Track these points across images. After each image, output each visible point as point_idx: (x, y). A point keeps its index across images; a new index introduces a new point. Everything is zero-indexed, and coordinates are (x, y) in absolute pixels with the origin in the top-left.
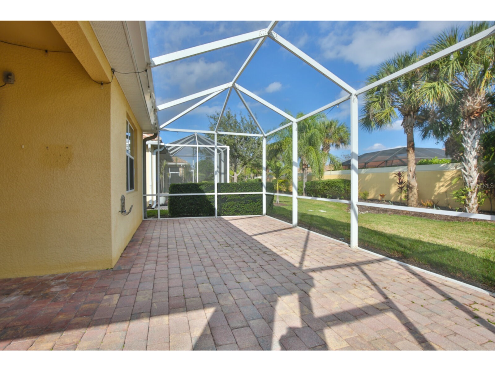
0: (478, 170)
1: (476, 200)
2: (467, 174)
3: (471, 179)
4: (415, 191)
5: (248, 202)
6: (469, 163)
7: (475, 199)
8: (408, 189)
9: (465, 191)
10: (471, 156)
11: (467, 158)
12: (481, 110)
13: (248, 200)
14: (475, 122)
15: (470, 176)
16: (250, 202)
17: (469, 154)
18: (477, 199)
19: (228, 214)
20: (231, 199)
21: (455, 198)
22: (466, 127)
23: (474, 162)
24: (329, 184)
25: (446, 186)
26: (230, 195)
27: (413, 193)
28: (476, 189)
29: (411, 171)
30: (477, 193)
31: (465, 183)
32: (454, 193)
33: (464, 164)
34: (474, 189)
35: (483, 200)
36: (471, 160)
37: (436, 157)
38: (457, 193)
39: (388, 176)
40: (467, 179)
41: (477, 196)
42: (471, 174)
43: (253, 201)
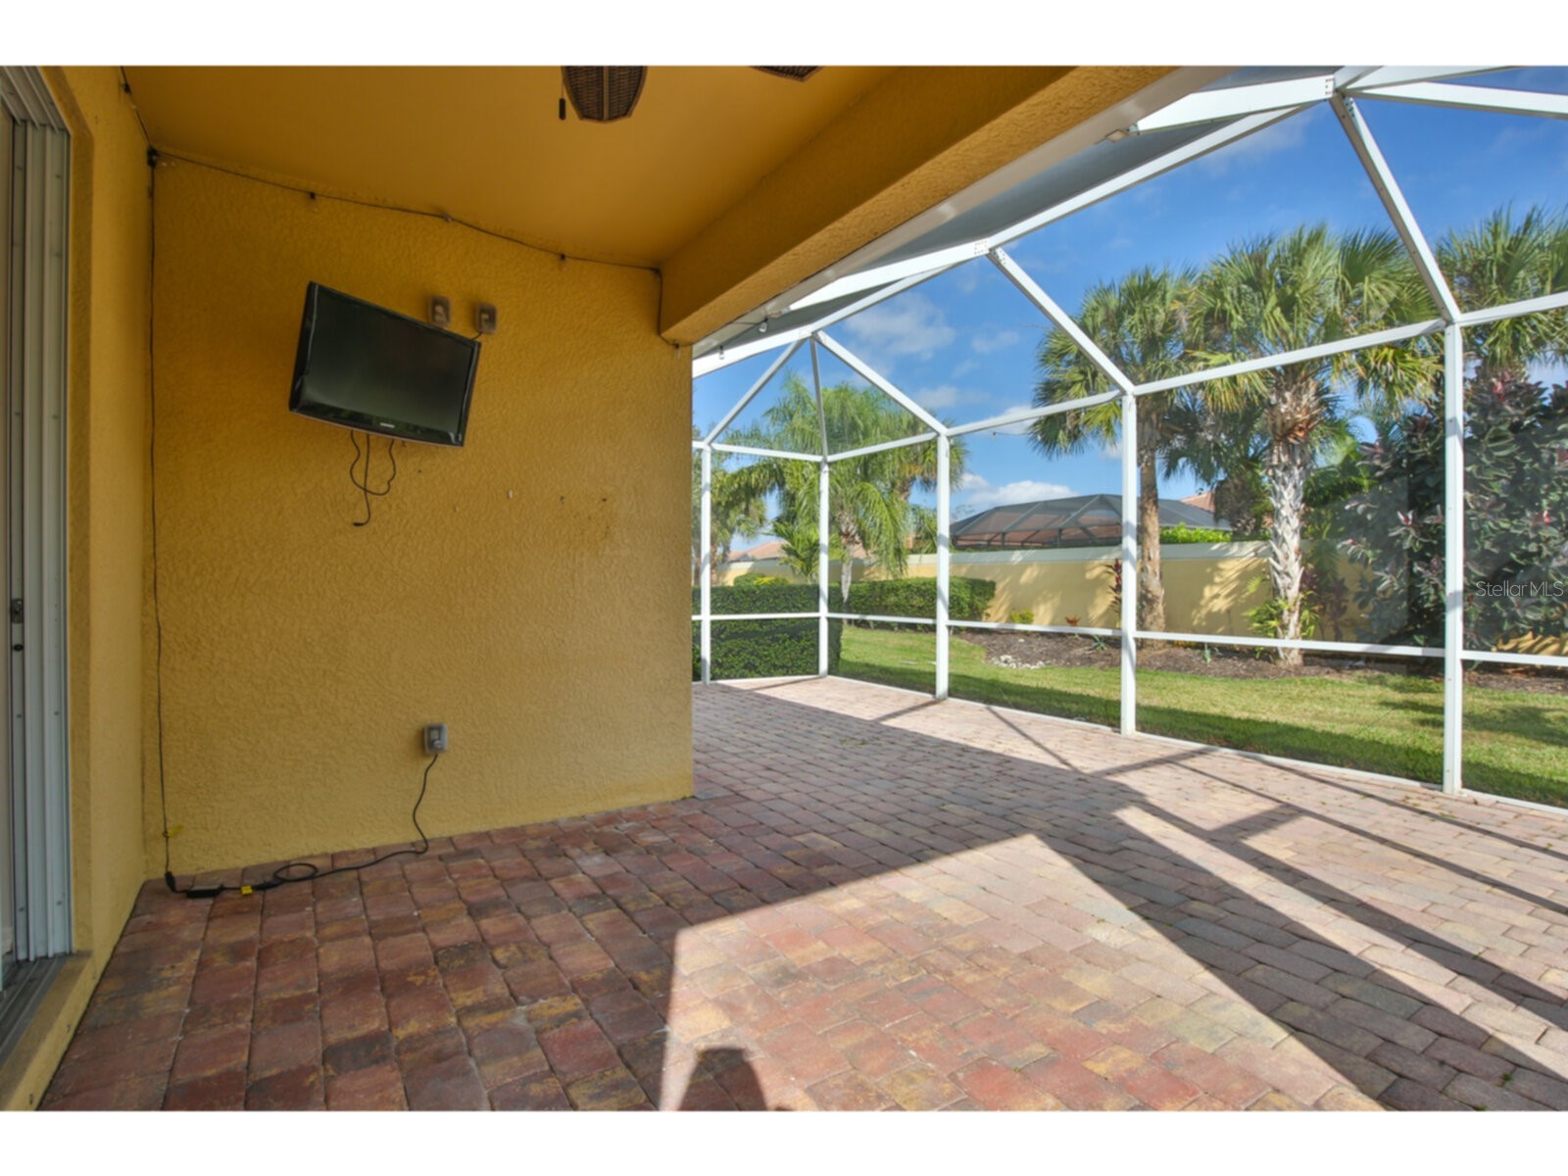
0: (1302, 560)
1: (1298, 629)
2: (1279, 568)
3: (1287, 580)
4: (1160, 608)
5: (777, 639)
6: (1284, 545)
7: (1296, 626)
8: (1144, 603)
9: (1275, 608)
10: (1288, 528)
11: (1280, 531)
12: (1308, 424)
13: (780, 635)
14: (1298, 452)
15: (1288, 574)
16: (784, 641)
17: (1284, 523)
18: (1300, 625)
19: (726, 673)
20: (736, 633)
21: (1256, 625)
22: (1279, 460)
23: (1293, 542)
24: (928, 590)
25: (1228, 596)
26: (733, 621)
27: (1155, 614)
28: (1298, 603)
29: (1149, 559)
30: (1300, 613)
31: (1274, 590)
32: (1252, 613)
33: (1274, 546)
34: (1295, 604)
35: (1312, 628)
36: (1288, 538)
37: (1182, 524)
38: (1258, 613)
39: (1084, 572)
40: (1279, 581)
41: (1299, 619)
42: (1289, 570)
43: (790, 638)
